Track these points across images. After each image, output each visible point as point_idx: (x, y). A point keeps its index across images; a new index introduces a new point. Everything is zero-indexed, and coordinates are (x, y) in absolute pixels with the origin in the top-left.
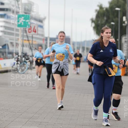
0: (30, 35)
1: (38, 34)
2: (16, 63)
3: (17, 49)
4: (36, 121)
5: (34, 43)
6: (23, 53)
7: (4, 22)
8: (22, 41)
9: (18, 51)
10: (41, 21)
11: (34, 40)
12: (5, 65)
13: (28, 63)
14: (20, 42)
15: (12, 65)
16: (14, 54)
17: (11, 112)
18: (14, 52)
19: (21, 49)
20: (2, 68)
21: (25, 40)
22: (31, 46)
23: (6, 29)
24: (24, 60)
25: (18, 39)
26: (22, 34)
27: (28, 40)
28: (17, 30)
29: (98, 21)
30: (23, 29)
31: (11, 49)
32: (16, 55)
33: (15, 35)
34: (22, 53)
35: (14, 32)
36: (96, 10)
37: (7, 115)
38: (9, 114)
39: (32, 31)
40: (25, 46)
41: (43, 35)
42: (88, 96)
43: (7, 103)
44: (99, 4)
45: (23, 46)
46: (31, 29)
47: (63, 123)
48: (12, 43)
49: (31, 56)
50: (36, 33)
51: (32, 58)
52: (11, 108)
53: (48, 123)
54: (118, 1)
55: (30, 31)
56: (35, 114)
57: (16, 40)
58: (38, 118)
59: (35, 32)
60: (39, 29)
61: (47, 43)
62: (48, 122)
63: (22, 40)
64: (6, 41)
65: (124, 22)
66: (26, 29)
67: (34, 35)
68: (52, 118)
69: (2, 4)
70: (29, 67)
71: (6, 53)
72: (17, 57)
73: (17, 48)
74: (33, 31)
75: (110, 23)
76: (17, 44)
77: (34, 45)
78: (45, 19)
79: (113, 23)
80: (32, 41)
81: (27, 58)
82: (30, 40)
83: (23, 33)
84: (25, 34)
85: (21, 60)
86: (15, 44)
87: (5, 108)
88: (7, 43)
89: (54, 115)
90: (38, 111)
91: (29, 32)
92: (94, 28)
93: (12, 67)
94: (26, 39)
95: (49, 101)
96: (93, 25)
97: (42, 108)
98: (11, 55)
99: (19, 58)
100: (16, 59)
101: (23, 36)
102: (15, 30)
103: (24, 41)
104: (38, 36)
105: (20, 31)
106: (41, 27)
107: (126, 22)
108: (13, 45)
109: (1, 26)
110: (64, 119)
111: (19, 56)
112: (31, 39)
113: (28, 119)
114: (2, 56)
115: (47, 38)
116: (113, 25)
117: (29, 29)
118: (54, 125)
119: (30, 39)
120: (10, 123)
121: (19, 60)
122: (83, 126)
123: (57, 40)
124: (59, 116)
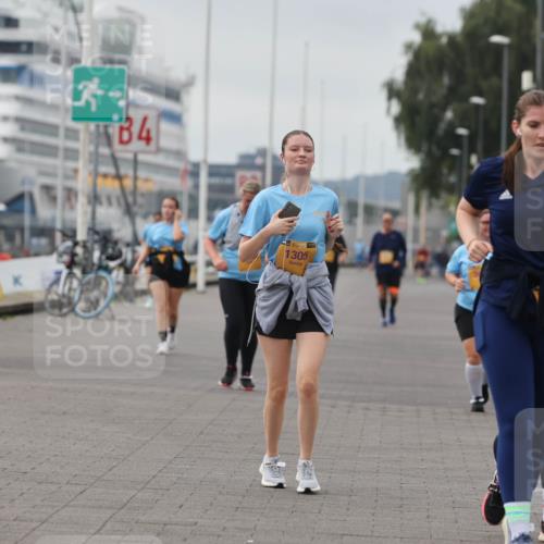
0: (124, 153)
1: (159, 150)
2: (65, 272)
3: (69, 215)
4: (143, 519)
5: (142, 186)
6: (96, 233)
7: (18, 98)
8: (90, 180)
9: (75, 222)
10: (173, 94)
11: (142, 174)
12: (16, 281)
13: (115, 273)
14: (82, 184)
15: (48, 283)
16: (58, 236)
17: (40, 483)
18: (58, 225)
19: (85, 213)
20: (5, 297)
21: (105, 176)
22: (130, 199)
23: (23, 129)
24: (100, 259)
25: (76, 171)
26: (92, 148)
27: (119, 177)
28: (72, 134)
29: (415, 91)
30: (98, 126)
31: (45, 213)
32: (64, 241)
33: (61, 153)
34: (92, 230)
35: (60, 142)
36: (408, 47)
37: (22, 494)
38: (29, 489)
39: (135, 135)
40: (104, 200)
41: (179, 154)
42: (367, 409)
43: (23, 446)
44: (423, 20)
45: (95, 199)
46: (128, 129)
47: (258, 528)
48: (47, 189)
49: (128, 245)
50: (153, 143)
51: (134, 252)
52: (41, 463)
53: (194, 527)
54: (500, 6)
55: (126, 136)
56: (143, 488)
57: (66, 177)
58: (151, 508)
59: (148, 140)
60: (165, 126)
61: (197, 186)
62: (196, 524)
63: (90, 174)
64: (23, 183)
66: (110, 130)
67: (144, 152)
68: (211, 504)
69: (11, 22)
70: (117, 289)
71: (22, 230)
72: (68, 247)
73: (72, 208)
74: (140, 138)
75: (466, 99)
76: (71, 194)
77: (143, 195)
78: (190, 83)
79: (477, 100)
80: (136, 178)
81: (110, 251)
82: (126, 176)
83: (97, 147)
84: (104, 150)
85: (86, 259)
86: (60, 194)
87: (12, 465)
88: (26, 188)
89: (220, 493)
90: (154, 477)
91: (121, 142)
92: (398, 120)
93: (49, 291)
94: (110, 169)
95: (202, 433)
96: (396, 108)
97: (170, 462)
98: (44, 241)
99: (79, 250)
100: (66, 258)
101: (95, 159)
102: (62, 132)
103: (100, 181)
104: (160, 159)
105: (82, 136)
106: (175, 118)
108: (54, 199)
109: (5, 119)
110: (265, 508)
111: (76, 244)
112: (131, 173)
113: (110, 512)
114: (6, 246)
115: (197, 166)
116: (477, 106)
117: (122, 129)
118: (219, 536)
119: (126, 170)
120: (34, 529)
121: (76, 259)
122: (345, 538)
123: (239, 174)
124: (244, 496)
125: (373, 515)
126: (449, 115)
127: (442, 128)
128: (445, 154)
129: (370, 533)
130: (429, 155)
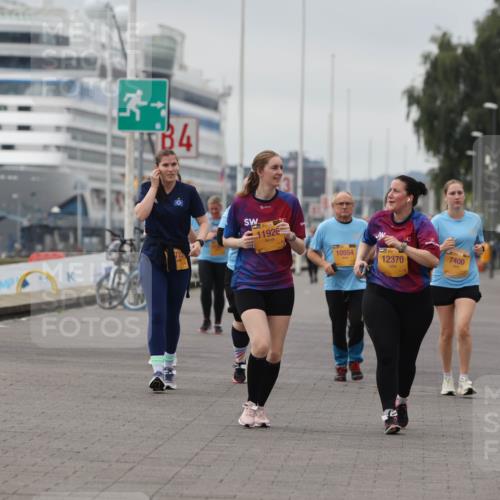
1: (198, 155)
3: (117, 216)
4: (187, 493)
8: (136, 184)
9: (123, 222)
14: (129, 187)
16: (108, 236)
17: (92, 461)
18: (108, 226)
19: (131, 214)
23: (74, 138)
25: (123, 175)
26: (137, 154)
28: (119, 142)
29: (433, 98)
30: (142, 134)
31: (95, 214)
32: (113, 240)
33: (108, 160)
35: (107, 149)
36: (426, 57)
37: (75, 472)
38: (82, 467)
39: (176, 142)
41: (218, 159)
44: (439, 34)
46: (170, 137)
48: (97, 192)
50: (193, 150)
52: (93, 443)
55: (168, 143)
56: (186, 465)
57: (114, 181)
58: (194, 483)
59: (188, 146)
60: (204, 133)
62: (235, 497)
63: (136, 178)
64: (75, 187)
66: (154, 138)
68: (249, 478)
71: (75, 230)
72: (117, 246)
74: (181, 144)
75: (480, 104)
76: (119, 196)
78: (227, 93)
83: (141, 153)
84: (148, 156)
86: (109, 197)
87: (67, 445)
88: (78, 192)
89: (258, 468)
90: (197, 454)
92: (417, 125)
97: (211, 441)
98: (95, 240)
99: (127, 248)
101: (140, 164)
102: (109, 140)
105: (128, 143)
106: (214, 126)
108: (103, 201)
109: (58, 128)
110: (299, 481)
111: (124, 242)
114: (61, 245)
115: (234, 169)
116: (490, 111)
117: (164, 137)
124: (279, 471)
125: (398, 486)
126: (465, 119)
127: (458, 131)
128: (462, 155)
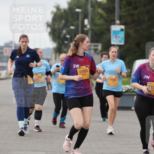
29: (54, 25)
36: (52, 12)
44: (56, 5)
65: (86, 26)
75: (69, 27)
79: (72, 27)
92: (50, 33)
96: (49, 30)
107: (88, 26)
110: (13, 143)
116: (72, 29)
122: (36, 152)
123: (5, 49)
124: (7, 140)
125: (44, 145)
126: (64, 32)
127: (62, 36)
128: (63, 43)
129: (43, 150)
130: (59, 43)
